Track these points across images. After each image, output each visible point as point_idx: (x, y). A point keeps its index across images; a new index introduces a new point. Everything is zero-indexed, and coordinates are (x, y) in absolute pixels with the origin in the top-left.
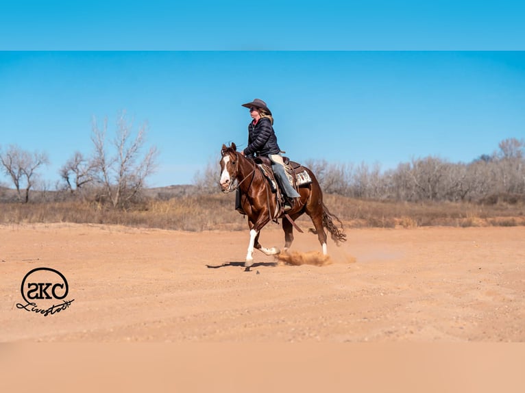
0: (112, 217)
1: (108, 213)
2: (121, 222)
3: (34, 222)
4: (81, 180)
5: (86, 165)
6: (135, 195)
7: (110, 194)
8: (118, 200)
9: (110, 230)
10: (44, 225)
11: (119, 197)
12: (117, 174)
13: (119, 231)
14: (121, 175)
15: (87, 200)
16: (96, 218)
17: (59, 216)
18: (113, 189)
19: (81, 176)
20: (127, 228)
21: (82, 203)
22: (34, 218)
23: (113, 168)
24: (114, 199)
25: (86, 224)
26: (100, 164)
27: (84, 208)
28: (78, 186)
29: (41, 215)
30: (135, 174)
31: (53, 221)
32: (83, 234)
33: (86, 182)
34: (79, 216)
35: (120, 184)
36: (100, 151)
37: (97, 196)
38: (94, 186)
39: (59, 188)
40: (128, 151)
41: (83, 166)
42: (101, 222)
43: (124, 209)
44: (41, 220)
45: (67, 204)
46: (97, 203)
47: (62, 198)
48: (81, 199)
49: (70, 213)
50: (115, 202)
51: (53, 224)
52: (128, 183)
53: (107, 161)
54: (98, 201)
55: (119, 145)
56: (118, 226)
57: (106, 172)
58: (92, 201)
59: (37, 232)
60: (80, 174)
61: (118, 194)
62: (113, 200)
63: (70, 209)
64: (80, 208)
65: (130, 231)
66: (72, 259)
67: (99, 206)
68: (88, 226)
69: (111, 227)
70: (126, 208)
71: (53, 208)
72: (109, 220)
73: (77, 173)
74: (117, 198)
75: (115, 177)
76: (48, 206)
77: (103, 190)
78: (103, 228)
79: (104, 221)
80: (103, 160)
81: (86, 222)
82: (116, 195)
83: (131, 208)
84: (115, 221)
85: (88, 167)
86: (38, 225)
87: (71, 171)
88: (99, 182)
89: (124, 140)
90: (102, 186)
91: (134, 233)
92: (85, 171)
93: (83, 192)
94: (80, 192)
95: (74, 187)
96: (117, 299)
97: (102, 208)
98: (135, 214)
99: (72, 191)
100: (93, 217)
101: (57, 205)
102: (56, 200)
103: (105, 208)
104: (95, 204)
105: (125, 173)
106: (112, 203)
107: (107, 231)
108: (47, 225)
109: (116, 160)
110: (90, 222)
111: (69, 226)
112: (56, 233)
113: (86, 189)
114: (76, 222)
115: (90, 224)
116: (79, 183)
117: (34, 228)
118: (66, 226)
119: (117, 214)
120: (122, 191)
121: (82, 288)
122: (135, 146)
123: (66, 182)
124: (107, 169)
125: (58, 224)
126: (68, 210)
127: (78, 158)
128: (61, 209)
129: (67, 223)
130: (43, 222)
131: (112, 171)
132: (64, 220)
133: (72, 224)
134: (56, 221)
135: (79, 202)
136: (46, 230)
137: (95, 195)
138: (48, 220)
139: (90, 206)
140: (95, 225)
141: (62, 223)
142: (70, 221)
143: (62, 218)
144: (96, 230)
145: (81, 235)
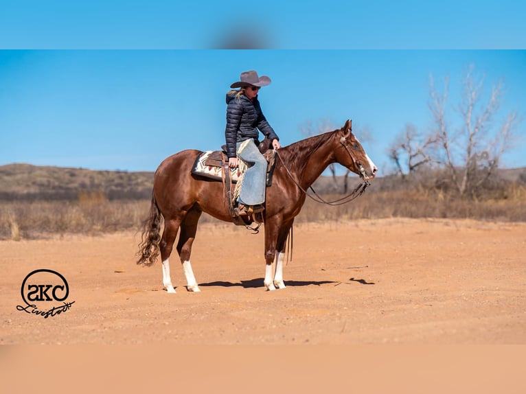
0: (459, 209)
1: (454, 204)
2: (471, 215)
3: (357, 218)
4: (414, 161)
5: (421, 141)
6: (489, 178)
7: (454, 177)
8: (466, 186)
9: (456, 226)
10: (370, 221)
11: (467, 181)
12: (464, 152)
13: (470, 228)
14: (469, 153)
15: (425, 187)
16: (437, 211)
17: (388, 210)
18: (458, 172)
19: (414, 156)
20: (480, 223)
21: (418, 191)
22: (355, 213)
23: (458, 144)
24: (461, 185)
25: (424, 219)
26: (441, 138)
27: (421, 198)
28: (411, 168)
29: (365, 208)
30: (488, 150)
31: (382, 216)
32: (421, 233)
33: (421, 163)
34: (414, 208)
35: (468, 164)
36: (440, 121)
37: (437, 182)
38: (433, 168)
39: (387, 173)
40: (477, 119)
41: (418, 143)
42: (444, 216)
43: (475, 197)
44: (365, 216)
45: (398, 194)
46: (437, 191)
47: (390, 185)
48: (416, 187)
49: (403, 205)
50: (462, 188)
51: (381, 221)
52: (479, 163)
53: (449, 135)
54: (439, 187)
55: (465, 112)
56: (467, 221)
57: (448, 149)
58: (431, 188)
59: (362, 231)
60: (413, 153)
61: (465, 178)
62: (459, 186)
63: (403, 199)
64: (415, 198)
65: (484, 227)
66: (411, 265)
67: (441, 195)
68: (427, 221)
69: (459, 222)
70: (478, 196)
71: (380, 200)
72: (454, 213)
73: (410, 152)
74: (464, 183)
75: (461, 155)
76: (374, 197)
77: (445, 172)
78: (447, 224)
79: (448, 215)
80: (444, 134)
81: (425, 216)
82: (462, 180)
83: (484, 196)
84: (462, 214)
85: (423, 144)
86: (362, 222)
87: (401, 150)
88: (439, 163)
89: (472, 105)
90: (442, 167)
91: (489, 230)
92: (420, 148)
93: (418, 177)
94: (414, 178)
95: (406, 171)
96: (479, 319)
97: (445, 197)
98: (490, 203)
99: (403, 176)
100: (434, 209)
101: (385, 195)
102: (382, 189)
103: (449, 197)
104: (435, 192)
105: (474, 150)
106: (458, 190)
107: (452, 228)
108: (373, 221)
109: (463, 132)
110: (430, 217)
111: (403, 223)
112: (386, 232)
113: (422, 173)
114: (412, 216)
115: (430, 219)
116: (413, 165)
117: (357, 226)
118: (398, 222)
119: (465, 204)
120: (472, 172)
121: (428, 303)
122: (487, 112)
123: (395, 165)
124: (450, 145)
125: (388, 220)
126: (399, 201)
127: (410, 133)
128: (390, 200)
129: (400, 219)
130: (368, 218)
131: (457, 147)
132: (395, 215)
133: (406, 220)
134: (386, 217)
135: (415, 191)
136: (373, 228)
137: (435, 180)
138: (375, 214)
139: (428, 195)
140: (437, 220)
141: (392, 219)
142: (403, 216)
143: (393, 211)
144: (437, 226)
145: (418, 233)
